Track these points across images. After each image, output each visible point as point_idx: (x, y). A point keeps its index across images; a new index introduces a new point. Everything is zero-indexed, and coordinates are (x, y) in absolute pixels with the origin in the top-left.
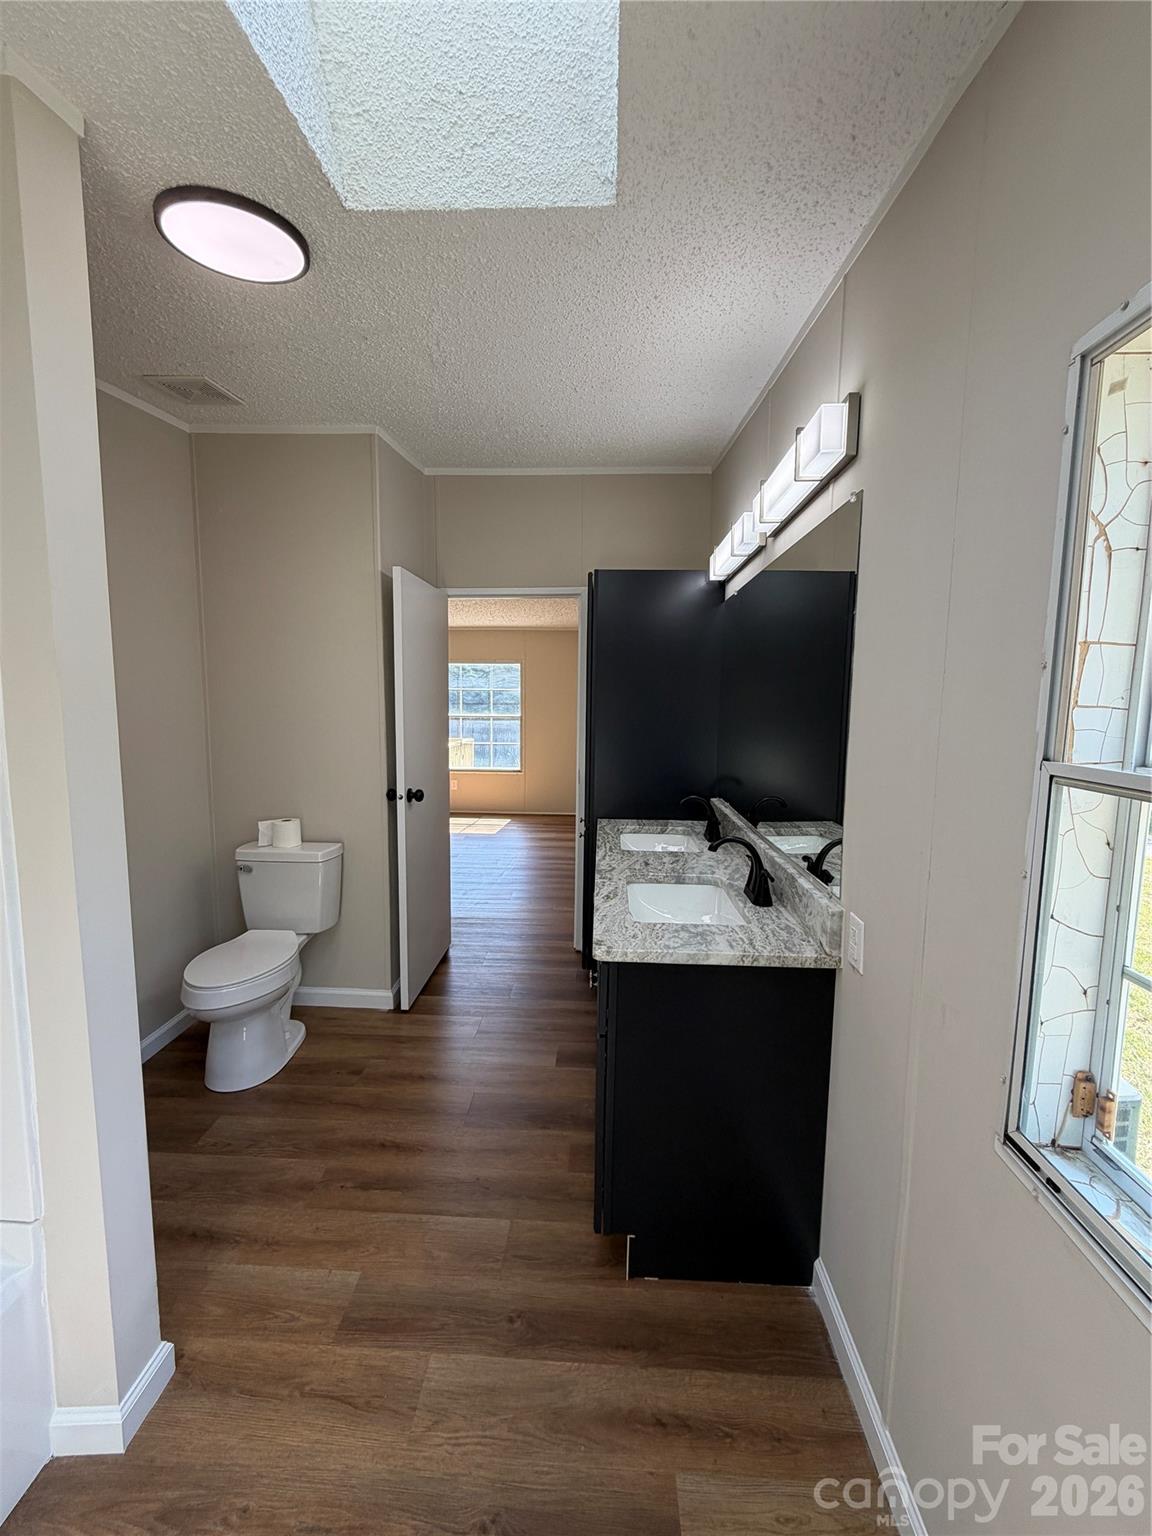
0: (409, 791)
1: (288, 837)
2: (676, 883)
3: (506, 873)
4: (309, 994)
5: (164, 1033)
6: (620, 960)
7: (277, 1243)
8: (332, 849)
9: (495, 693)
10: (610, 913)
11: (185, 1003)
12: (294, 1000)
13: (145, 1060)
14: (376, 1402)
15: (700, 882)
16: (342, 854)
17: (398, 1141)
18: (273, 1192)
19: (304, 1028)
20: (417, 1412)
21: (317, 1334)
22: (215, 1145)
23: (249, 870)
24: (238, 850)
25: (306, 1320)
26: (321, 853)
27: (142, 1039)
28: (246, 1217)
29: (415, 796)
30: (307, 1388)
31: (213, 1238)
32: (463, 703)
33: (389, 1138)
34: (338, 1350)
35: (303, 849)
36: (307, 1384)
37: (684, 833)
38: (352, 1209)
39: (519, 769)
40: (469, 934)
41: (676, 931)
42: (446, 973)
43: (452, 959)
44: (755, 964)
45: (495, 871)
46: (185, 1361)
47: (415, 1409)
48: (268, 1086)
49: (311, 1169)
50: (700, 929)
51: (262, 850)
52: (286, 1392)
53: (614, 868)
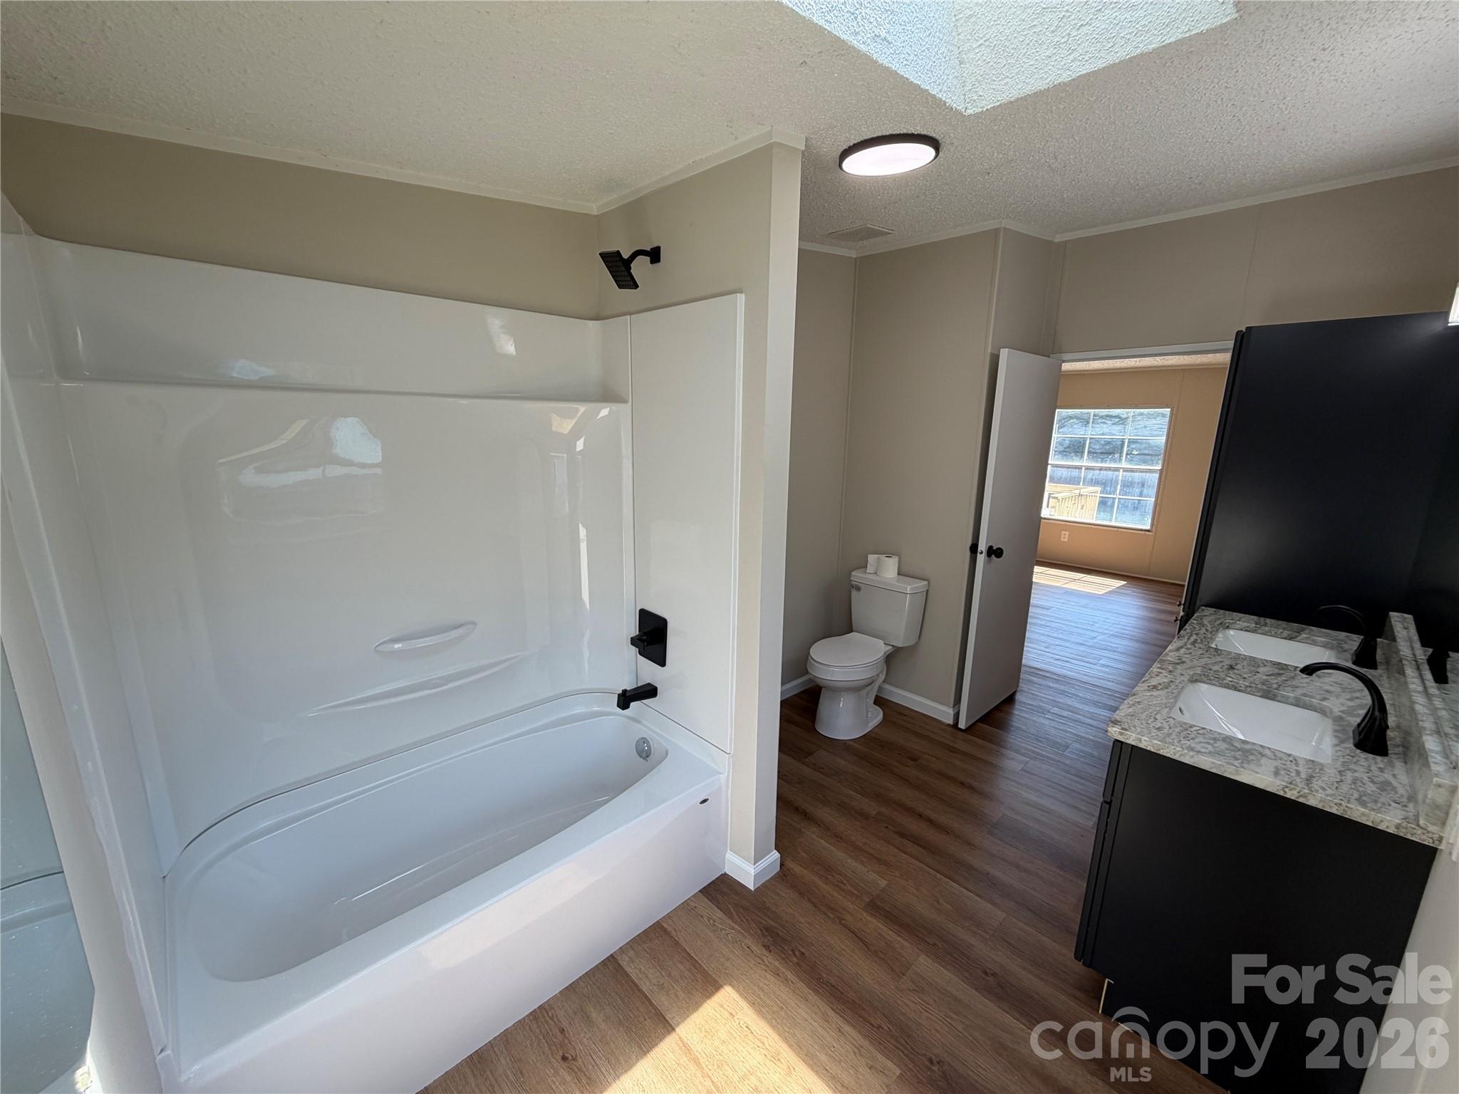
0: (990, 548)
1: (889, 569)
2: (1261, 697)
3: (1100, 638)
4: (892, 692)
5: (796, 685)
6: (1133, 743)
7: (841, 838)
8: (919, 585)
9: (1130, 442)
10: (1145, 702)
11: (809, 670)
12: (878, 692)
13: (784, 698)
14: (881, 955)
15: (1298, 703)
16: (927, 591)
17: (932, 818)
18: (843, 808)
19: (882, 712)
20: (905, 977)
21: (854, 899)
22: (815, 764)
23: (858, 589)
24: (853, 573)
25: (849, 887)
26: (910, 587)
27: (783, 684)
28: (826, 814)
29: (994, 552)
30: (843, 922)
31: (806, 816)
32: (1089, 452)
33: (925, 813)
34: (865, 914)
35: (898, 581)
36: (844, 920)
37: (1324, 646)
38: (889, 843)
39: (1148, 528)
40: (1040, 685)
41: (1215, 739)
42: (1009, 713)
43: (1017, 703)
44: (1301, 800)
45: (1088, 632)
46: (784, 868)
47: (904, 975)
48: (851, 743)
49: (871, 807)
50: (1248, 747)
51: (867, 576)
52: (832, 916)
53: (1183, 662)
